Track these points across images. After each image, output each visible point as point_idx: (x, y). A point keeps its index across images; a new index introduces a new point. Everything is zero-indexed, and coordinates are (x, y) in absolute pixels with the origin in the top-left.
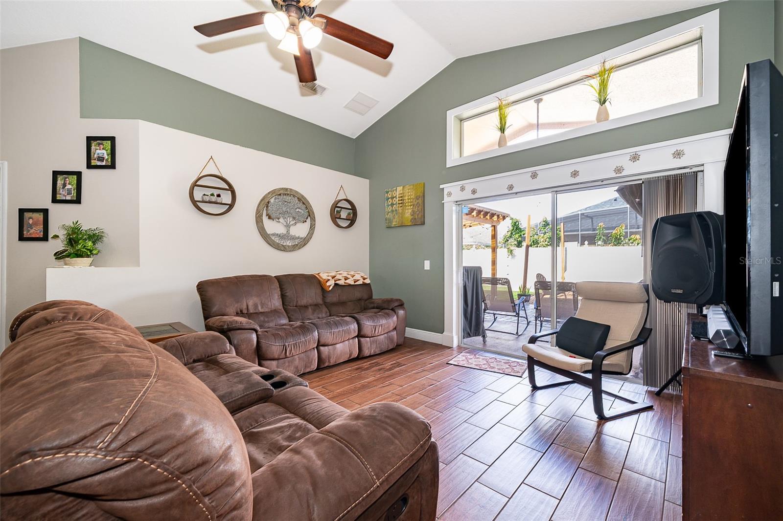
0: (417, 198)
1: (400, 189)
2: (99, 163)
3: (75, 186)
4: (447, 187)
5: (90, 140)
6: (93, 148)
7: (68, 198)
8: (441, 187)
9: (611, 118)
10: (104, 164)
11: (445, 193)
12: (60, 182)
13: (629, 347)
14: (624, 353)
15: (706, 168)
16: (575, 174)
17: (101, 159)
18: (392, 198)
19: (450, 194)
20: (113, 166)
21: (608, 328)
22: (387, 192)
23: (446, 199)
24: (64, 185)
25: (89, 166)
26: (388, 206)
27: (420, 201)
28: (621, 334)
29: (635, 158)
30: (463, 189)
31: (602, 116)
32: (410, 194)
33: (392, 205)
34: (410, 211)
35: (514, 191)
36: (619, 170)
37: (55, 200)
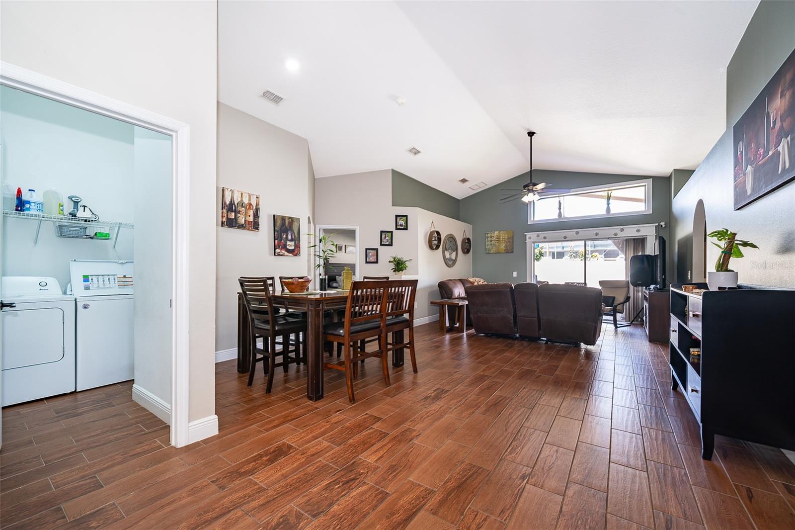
0: (509, 238)
1: (496, 233)
2: (401, 227)
3: (390, 238)
4: (528, 235)
5: (397, 216)
6: (398, 220)
7: (387, 243)
8: (525, 234)
9: (611, 213)
10: (403, 227)
11: (527, 237)
12: (383, 236)
13: (623, 303)
14: (622, 305)
15: (648, 237)
16: (597, 234)
17: (401, 225)
18: (491, 237)
19: (530, 238)
20: (406, 229)
21: (614, 298)
22: (487, 234)
23: (528, 240)
24: (385, 237)
25: (397, 229)
26: (488, 241)
27: (511, 240)
28: (620, 298)
29: (622, 230)
30: (538, 236)
31: (608, 210)
32: (504, 236)
33: (491, 241)
34: (504, 245)
35: (567, 239)
36: (616, 234)
37: (381, 245)
